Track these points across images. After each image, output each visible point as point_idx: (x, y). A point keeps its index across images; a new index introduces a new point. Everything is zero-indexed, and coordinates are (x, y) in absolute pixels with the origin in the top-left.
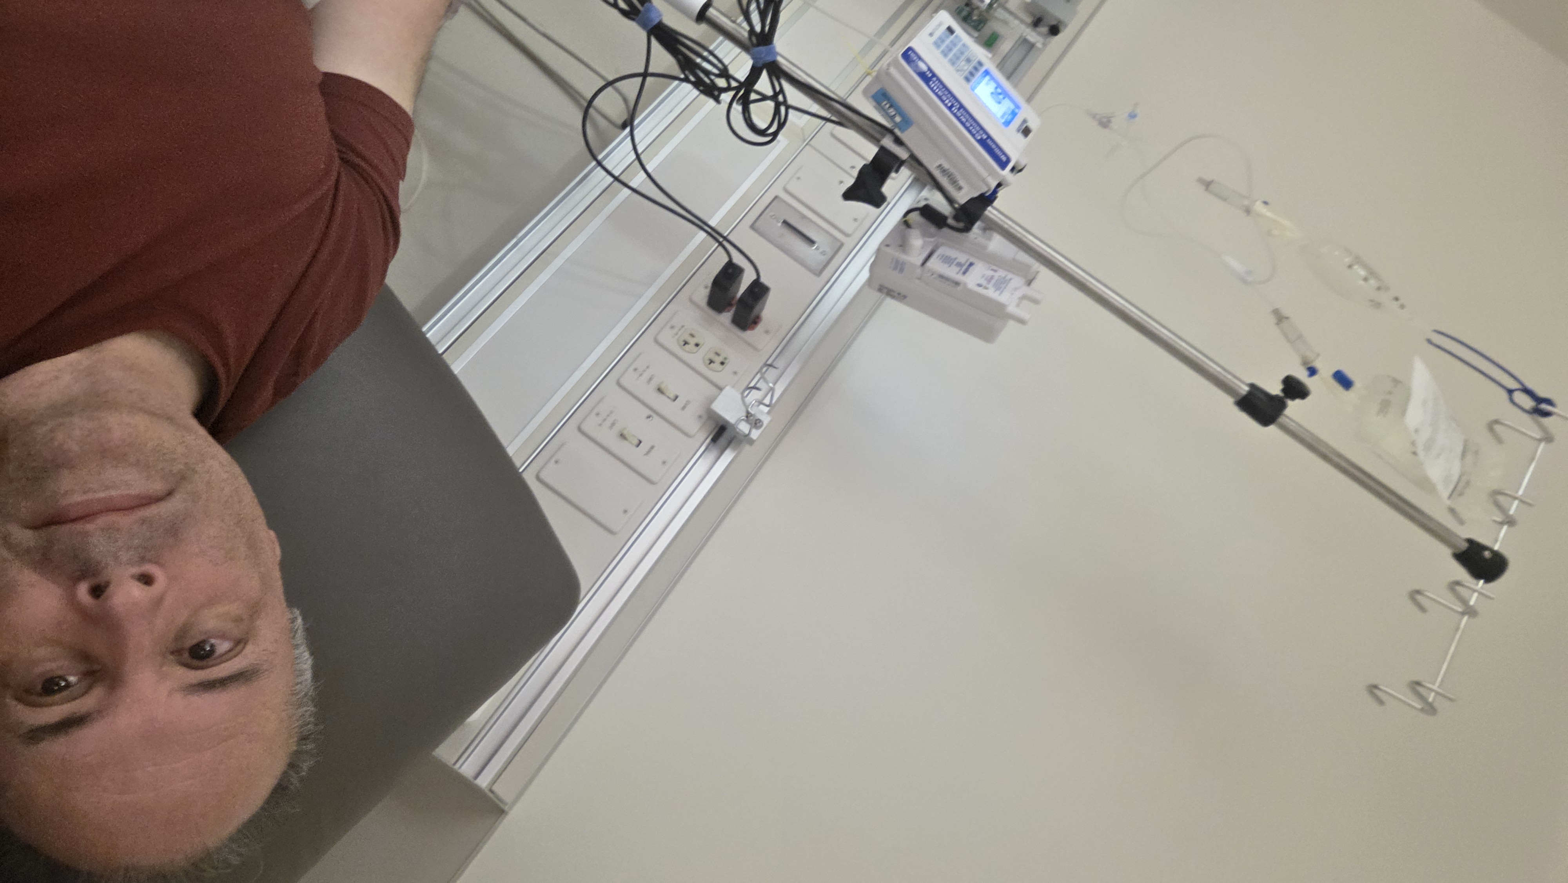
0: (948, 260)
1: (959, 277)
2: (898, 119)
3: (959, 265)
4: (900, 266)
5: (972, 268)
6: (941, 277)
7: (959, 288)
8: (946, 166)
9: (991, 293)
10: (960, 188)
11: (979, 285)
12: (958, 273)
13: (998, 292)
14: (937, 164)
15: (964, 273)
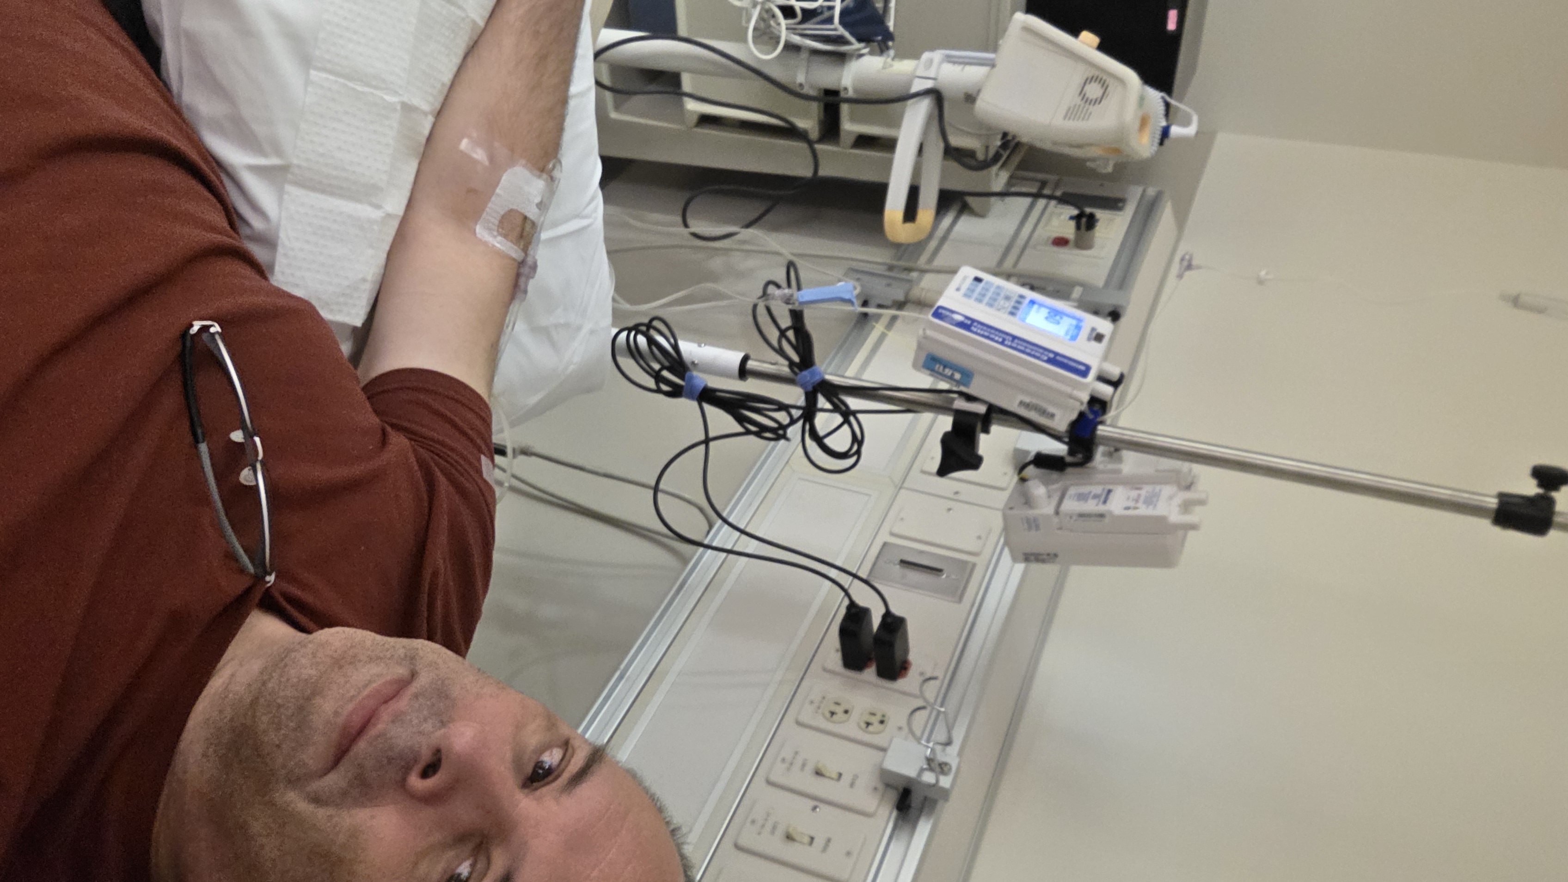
0: (1082, 497)
1: (1101, 508)
2: (957, 376)
3: (1096, 497)
4: (1033, 524)
5: (1112, 494)
6: (1082, 515)
7: (1107, 520)
8: (1027, 400)
9: (1143, 510)
10: (1052, 416)
11: (1127, 508)
12: (1097, 505)
13: (1151, 507)
14: (1017, 402)
15: (1105, 502)
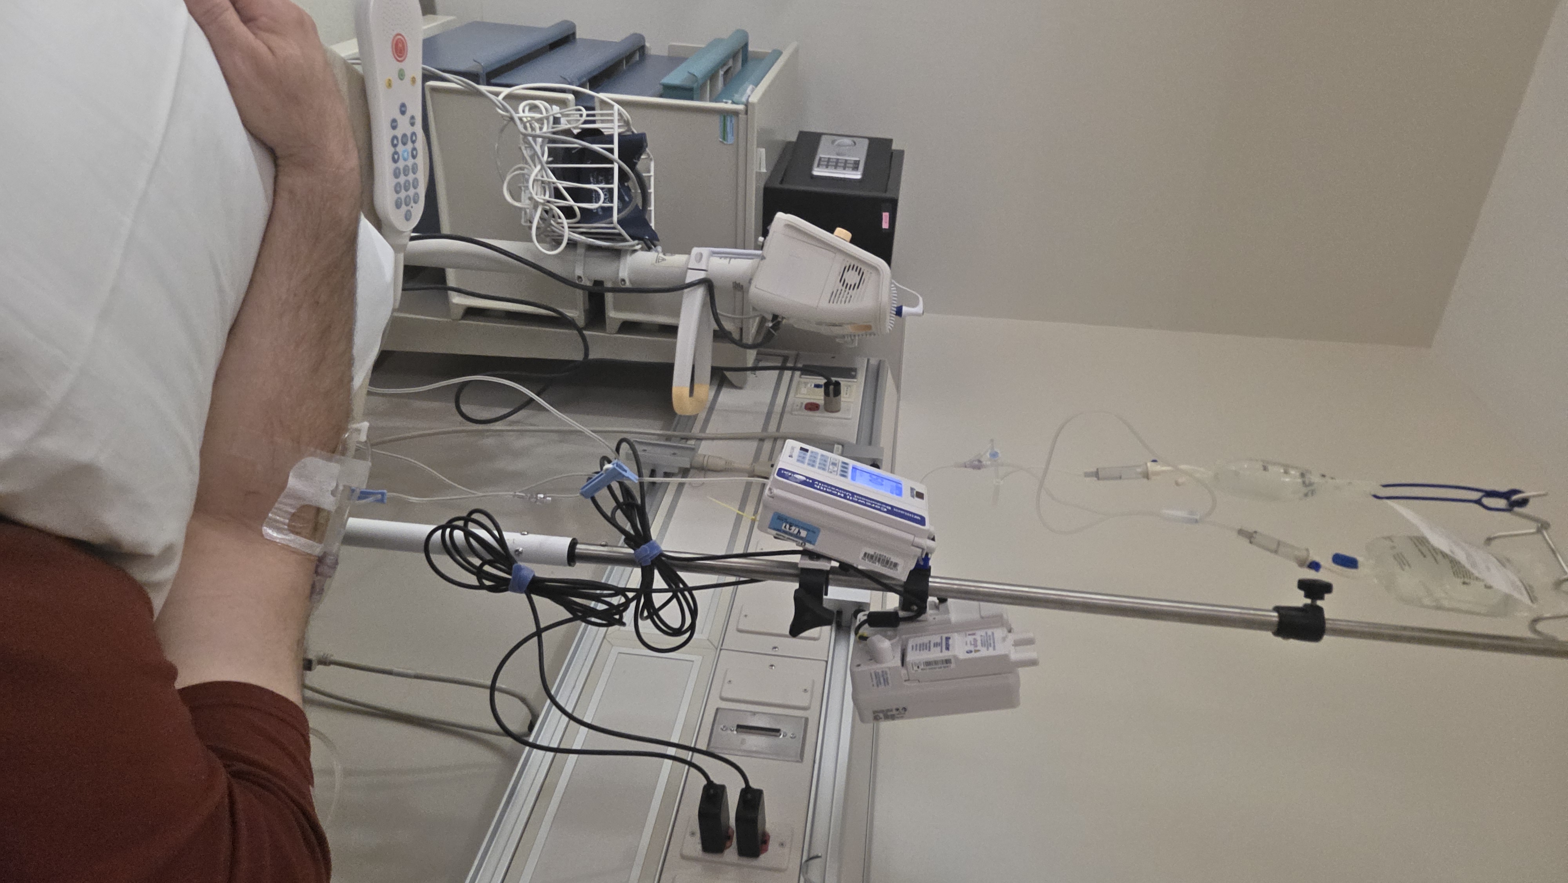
0: (925, 647)
1: (946, 654)
2: (803, 533)
3: (936, 645)
4: (882, 679)
5: (951, 642)
6: (928, 663)
7: (953, 666)
8: (871, 551)
9: (984, 652)
10: (896, 565)
11: (969, 652)
12: (941, 651)
13: (991, 649)
14: (862, 555)
15: (947, 648)
